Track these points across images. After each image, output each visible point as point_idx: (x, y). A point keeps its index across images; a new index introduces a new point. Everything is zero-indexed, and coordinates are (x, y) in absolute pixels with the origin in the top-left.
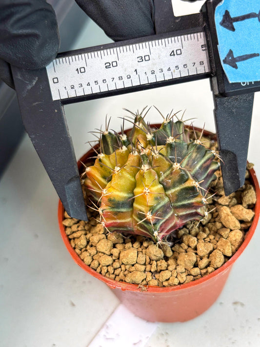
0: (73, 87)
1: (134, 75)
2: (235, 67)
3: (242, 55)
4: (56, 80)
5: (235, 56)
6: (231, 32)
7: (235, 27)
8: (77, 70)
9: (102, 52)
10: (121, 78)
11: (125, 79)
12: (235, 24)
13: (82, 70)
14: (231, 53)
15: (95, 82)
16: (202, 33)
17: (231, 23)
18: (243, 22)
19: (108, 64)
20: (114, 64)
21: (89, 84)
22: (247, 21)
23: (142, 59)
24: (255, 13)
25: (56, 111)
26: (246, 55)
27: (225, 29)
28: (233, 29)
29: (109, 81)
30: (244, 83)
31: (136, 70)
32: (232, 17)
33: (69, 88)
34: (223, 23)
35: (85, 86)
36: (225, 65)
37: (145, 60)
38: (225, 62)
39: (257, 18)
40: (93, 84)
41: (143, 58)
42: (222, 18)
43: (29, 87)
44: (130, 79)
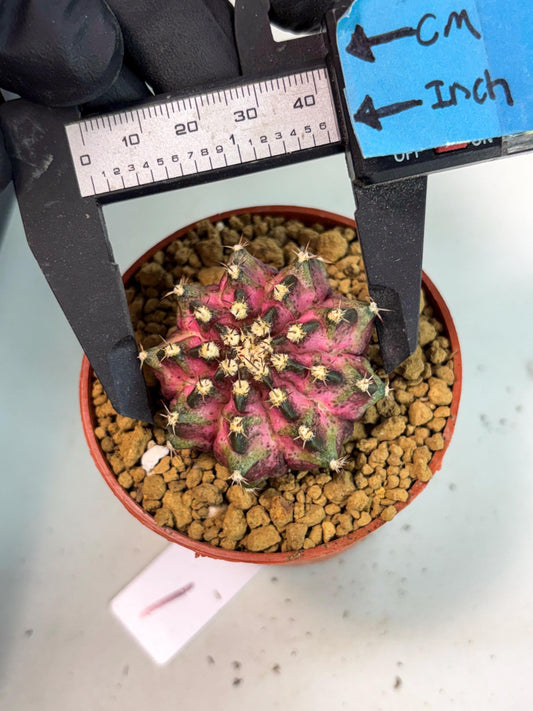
0: (117, 172)
1: (228, 146)
2: (377, 126)
3: (389, 103)
4: (87, 160)
5: (376, 108)
6: (367, 64)
7: (375, 55)
8: (125, 139)
9: (169, 105)
10: (204, 152)
11: (213, 153)
12: (374, 49)
13: (134, 139)
14: (368, 101)
15: (158, 160)
17: (368, 48)
18: (389, 44)
19: (181, 128)
20: (192, 127)
21: (146, 165)
22: (396, 42)
23: (242, 116)
24: (411, 29)
25: (88, 216)
26: (397, 104)
27: (356, 59)
28: (371, 58)
29: (183, 157)
30: (400, 156)
31: (232, 137)
32: (368, 36)
33: (110, 173)
34: (352, 49)
35: (139, 168)
36: (358, 123)
37: (249, 118)
38: (358, 117)
39: (415, 37)
40: (153, 165)
41: (245, 115)
42: (350, 39)
43: (37, 174)
44: (222, 154)
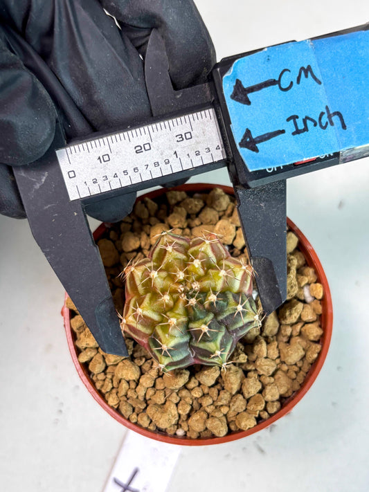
0: (95, 181)
1: (172, 159)
2: (255, 150)
3: (263, 133)
4: (72, 174)
5: (254, 137)
6: (246, 106)
7: (250, 100)
8: (99, 158)
9: (130, 132)
10: (156, 164)
11: (162, 165)
12: (250, 96)
13: (106, 158)
14: (248, 133)
15: (124, 172)
16: (211, 110)
17: (246, 95)
18: (260, 92)
19: (139, 148)
20: (147, 147)
21: (116, 176)
22: (265, 90)
23: (181, 137)
24: (275, 80)
25: (76, 214)
26: (267, 134)
27: (238, 103)
28: (248, 102)
29: (142, 169)
30: (270, 169)
31: (175, 153)
32: (245, 87)
33: (90, 183)
34: (234, 96)
35: (111, 178)
36: (242, 149)
37: (187, 139)
38: (242, 144)
39: (277, 86)
40: (120, 175)
41: (184, 137)
42: (233, 89)
43: (37, 186)
44: (169, 165)
